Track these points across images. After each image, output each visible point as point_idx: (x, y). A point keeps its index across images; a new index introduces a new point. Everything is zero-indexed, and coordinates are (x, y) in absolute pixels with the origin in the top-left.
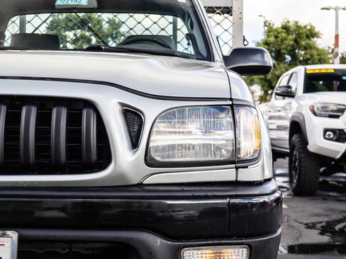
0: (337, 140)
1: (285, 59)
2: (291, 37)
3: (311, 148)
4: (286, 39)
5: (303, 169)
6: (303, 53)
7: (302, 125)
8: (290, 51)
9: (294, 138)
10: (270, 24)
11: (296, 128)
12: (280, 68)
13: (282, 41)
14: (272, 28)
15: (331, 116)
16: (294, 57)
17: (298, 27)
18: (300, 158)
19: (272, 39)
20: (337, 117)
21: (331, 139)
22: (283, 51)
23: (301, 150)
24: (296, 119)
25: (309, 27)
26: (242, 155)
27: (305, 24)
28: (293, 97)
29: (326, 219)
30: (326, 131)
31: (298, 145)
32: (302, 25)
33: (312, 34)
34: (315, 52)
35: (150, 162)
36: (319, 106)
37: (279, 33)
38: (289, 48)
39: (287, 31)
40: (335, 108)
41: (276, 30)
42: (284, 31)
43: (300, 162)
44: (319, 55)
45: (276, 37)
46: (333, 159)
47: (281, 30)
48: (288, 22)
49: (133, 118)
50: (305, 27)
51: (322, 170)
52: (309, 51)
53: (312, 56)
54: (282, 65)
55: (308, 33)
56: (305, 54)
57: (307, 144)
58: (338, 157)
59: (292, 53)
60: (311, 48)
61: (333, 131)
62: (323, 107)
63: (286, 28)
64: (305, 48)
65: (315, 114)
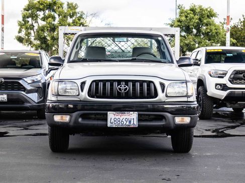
0: (222, 90)
1: (192, 32)
2: (197, 17)
3: (209, 94)
4: (193, 18)
5: (204, 105)
6: (205, 28)
7: (204, 82)
8: (196, 26)
9: (199, 88)
10: (181, 7)
11: (201, 83)
12: (189, 39)
13: (190, 19)
14: (183, 10)
15: (219, 77)
16: (199, 31)
17: (202, 10)
18: (203, 99)
19: (183, 18)
20: (223, 77)
21: (219, 89)
22: (191, 27)
23: (204, 95)
24: (201, 78)
25: (209, 10)
26: (189, 95)
27: (206, 7)
28: (199, 65)
29: (215, 128)
30: (216, 85)
31: (202, 92)
32: (205, 8)
33: (211, 15)
34: (213, 28)
35: (167, 96)
36: (213, 71)
37: (188, 14)
38: (195, 24)
39: (194, 12)
40: (222, 72)
41: (186, 12)
42: (192, 12)
43: (203, 101)
44: (216, 29)
45: (186, 17)
46: (220, 100)
47: (189, 12)
48: (195, 6)
49: (163, 85)
50: (207, 10)
51: (214, 106)
52: (209, 27)
53: (211, 30)
54: (190, 36)
55: (208, 14)
56: (206, 29)
57: (207, 92)
58: (223, 98)
59: (198, 27)
60: (210, 25)
61: (220, 85)
62: (215, 72)
63: (193, 10)
64: (207, 25)
65: (211, 76)
